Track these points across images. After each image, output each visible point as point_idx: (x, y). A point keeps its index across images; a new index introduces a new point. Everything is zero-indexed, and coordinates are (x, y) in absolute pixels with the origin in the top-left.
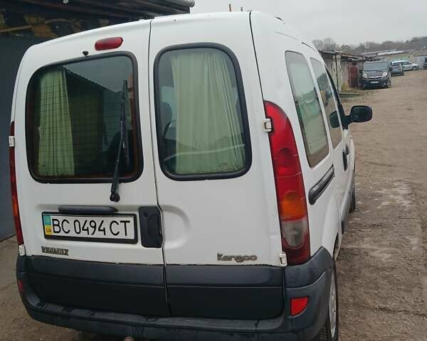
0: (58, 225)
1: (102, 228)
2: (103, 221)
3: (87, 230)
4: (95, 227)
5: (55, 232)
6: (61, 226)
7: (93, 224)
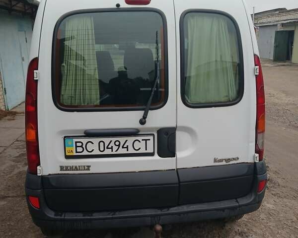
0: (82, 146)
1: (125, 146)
2: (127, 141)
3: (112, 148)
4: (119, 146)
5: (77, 152)
6: (84, 146)
7: (117, 143)
